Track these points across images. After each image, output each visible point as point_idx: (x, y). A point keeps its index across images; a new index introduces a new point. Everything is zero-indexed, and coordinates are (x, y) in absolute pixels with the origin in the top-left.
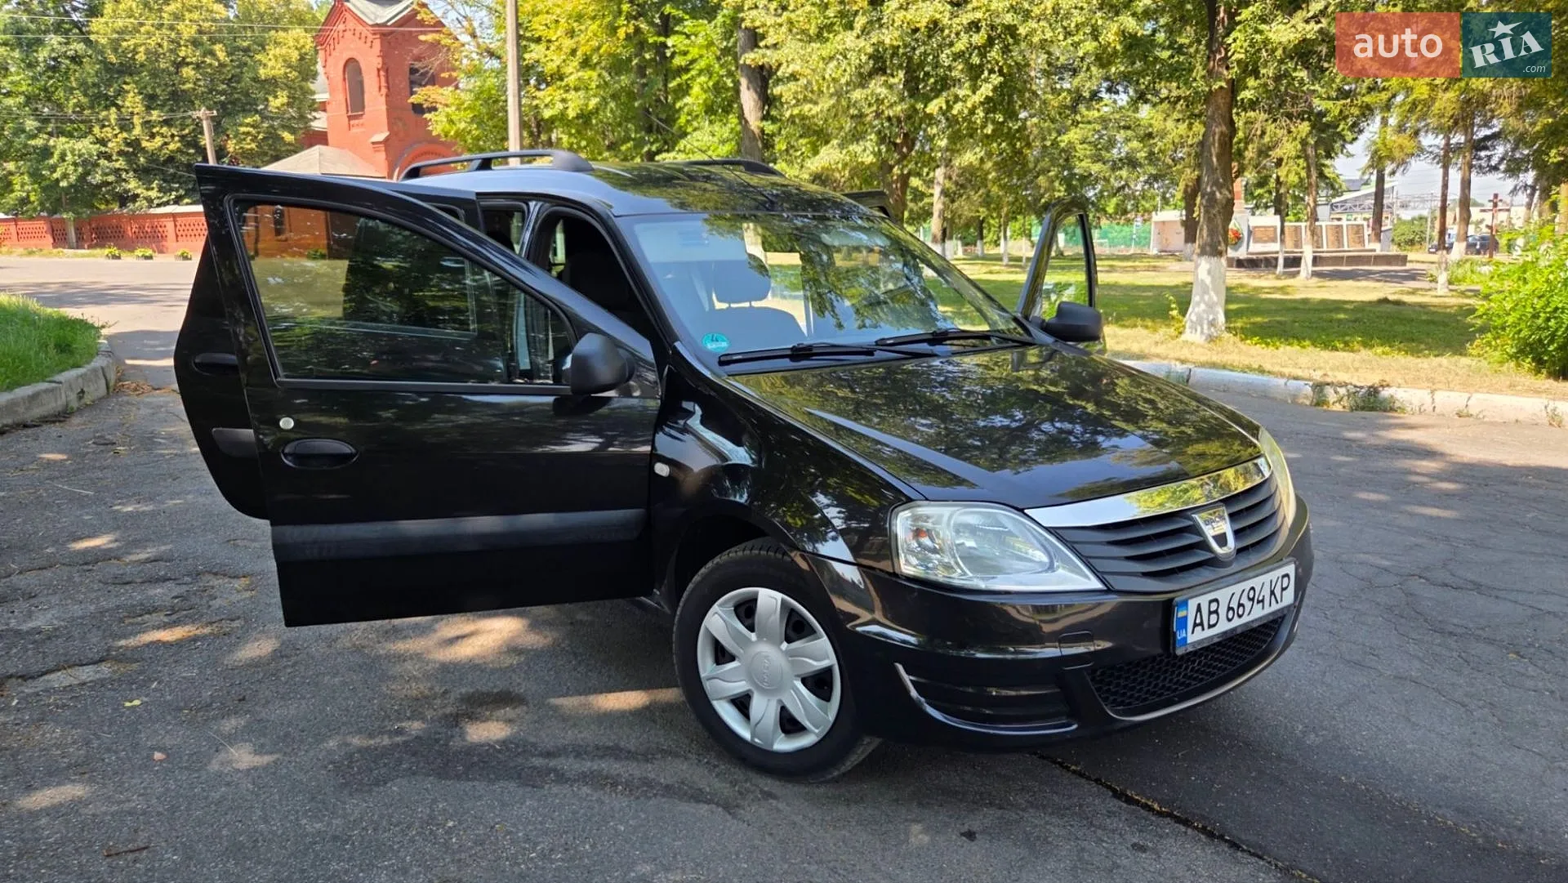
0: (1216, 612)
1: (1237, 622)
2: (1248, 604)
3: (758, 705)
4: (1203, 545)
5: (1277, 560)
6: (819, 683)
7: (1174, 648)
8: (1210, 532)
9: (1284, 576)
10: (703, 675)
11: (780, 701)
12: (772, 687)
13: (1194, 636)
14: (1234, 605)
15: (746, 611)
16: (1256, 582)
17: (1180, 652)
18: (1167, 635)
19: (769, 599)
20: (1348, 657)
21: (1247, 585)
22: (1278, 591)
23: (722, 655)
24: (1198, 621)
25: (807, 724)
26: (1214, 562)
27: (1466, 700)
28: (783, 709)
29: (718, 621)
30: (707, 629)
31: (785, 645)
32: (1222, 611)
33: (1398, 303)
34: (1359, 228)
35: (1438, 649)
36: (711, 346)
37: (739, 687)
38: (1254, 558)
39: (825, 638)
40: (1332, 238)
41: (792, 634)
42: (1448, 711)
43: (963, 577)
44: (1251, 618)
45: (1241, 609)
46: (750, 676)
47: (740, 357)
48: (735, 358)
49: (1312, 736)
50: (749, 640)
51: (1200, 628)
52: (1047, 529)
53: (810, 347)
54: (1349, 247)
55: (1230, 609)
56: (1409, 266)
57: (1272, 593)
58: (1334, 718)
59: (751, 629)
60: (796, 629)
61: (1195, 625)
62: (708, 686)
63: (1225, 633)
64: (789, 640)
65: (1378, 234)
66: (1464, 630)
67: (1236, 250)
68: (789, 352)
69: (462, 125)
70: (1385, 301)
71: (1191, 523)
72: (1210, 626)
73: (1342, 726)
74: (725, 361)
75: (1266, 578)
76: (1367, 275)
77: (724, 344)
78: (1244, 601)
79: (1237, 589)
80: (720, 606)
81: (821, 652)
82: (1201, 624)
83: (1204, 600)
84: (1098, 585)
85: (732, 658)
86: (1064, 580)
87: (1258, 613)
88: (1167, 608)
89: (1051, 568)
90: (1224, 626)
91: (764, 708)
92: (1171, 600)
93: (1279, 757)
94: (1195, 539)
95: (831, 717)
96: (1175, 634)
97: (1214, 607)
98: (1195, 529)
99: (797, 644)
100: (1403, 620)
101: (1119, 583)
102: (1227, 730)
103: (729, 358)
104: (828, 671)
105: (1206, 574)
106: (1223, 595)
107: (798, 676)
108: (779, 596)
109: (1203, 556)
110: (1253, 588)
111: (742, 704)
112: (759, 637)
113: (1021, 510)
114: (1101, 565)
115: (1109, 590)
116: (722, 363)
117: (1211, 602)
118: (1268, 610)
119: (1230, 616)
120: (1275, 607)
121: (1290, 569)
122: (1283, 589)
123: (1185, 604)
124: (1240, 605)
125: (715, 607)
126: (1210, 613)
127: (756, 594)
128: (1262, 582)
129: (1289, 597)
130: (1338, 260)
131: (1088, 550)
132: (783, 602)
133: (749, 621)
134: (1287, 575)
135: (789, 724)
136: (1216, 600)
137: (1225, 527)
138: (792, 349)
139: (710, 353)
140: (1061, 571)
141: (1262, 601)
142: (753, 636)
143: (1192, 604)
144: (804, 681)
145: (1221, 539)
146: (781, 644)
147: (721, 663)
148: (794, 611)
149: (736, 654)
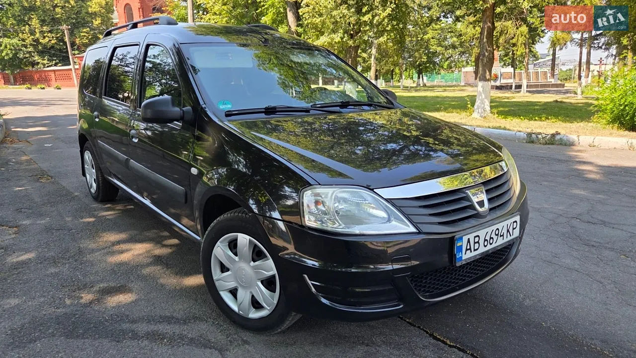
0: (478, 242)
1: (489, 247)
2: (495, 238)
3: (240, 293)
4: (472, 207)
5: (511, 214)
6: (269, 283)
7: (455, 262)
8: (475, 200)
9: (514, 222)
10: (215, 278)
11: (251, 292)
12: (247, 286)
13: (466, 256)
14: (488, 238)
15: (233, 245)
16: (500, 226)
17: (458, 264)
18: (452, 256)
19: (243, 239)
20: (544, 259)
21: (494, 228)
22: (511, 230)
23: (224, 269)
24: (468, 248)
25: (264, 305)
26: (477, 216)
27: (602, 280)
28: (253, 296)
29: (220, 250)
30: (215, 256)
31: (252, 263)
32: (482, 242)
33: (561, 102)
34: (545, 73)
35: (587, 254)
36: (222, 107)
37: (232, 285)
38: (499, 213)
39: (271, 260)
40: (534, 77)
41: (255, 257)
42: (594, 286)
43: (338, 227)
44: (498, 244)
45: (492, 240)
46: (236, 278)
47: (237, 112)
48: (234, 113)
49: (528, 300)
50: (235, 260)
51: (469, 251)
52: (386, 200)
53: (274, 108)
54: (541, 81)
55: (485, 240)
56: (565, 88)
57: (508, 231)
58: (538, 291)
59: (236, 254)
60: (257, 255)
61: (467, 250)
62: (217, 283)
63: (483, 253)
64: (255, 261)
65: (553, 75)
66: (598, 244)
67: (496, 82)
68: (264, 110)
71: (465, 195)
72: (475, 250)
73: (542, 295)
74: (229, 114)
75: (505, 224)
76: (548, 92)
77: (230, 105)
78: (493, 236)
79: (489, 230)
80: (221, 242)
81: (269, 267)
82: (470, 249)
83: (471, 237)
84: (412, 229)
85: (228, 270)
86: (395, 227)
87: (500, 242)
88: (452, 241)
89: (389, 220)
90: (482, 250)
91: (244, 296)
92: (454, 237)
93: (511, 313)
94: (467, 204)
95: (275, 302)
96: (455, 255)
97: (477, 240)
98: (467, 198)
99: (257, 263)
100: (570, 240)
101: (425, 228)
102: (486, 298)
103: (230, 113)
104: (274, 276)
105: (473, 222)
106: (482, 233)
107: (258, 279)
108: (248, 237)
109: (471, 213)
110: (498, 229)
111: (234, 292)
112: (240, 258)
113: (372, 190)
114: (416, 219)
115: (420, 233)
116: (227, 115)
117: (475, 237)
118: (506, 240)
119: (486, 244)
120: (509, 238)
121: (518, 218)
122: (514, 229)
123: (461, 239)
124: (491, 238)
125: (218, 243)
126: (475, 243)
127: (237, 236)
128: (502, 226)
129: (517, 233)
130: (537, 86)
131: (409, 211)
132: (250, 241)
133: (234, 251)
134: (516, 222)
135: (256, 305)
136: (478, 236)
137: (484, 197)
138: (265, 108)
139: (222, 110)
140: (394, 223)
141: (503, 235)
142: (237, 258)
143: (465, 239)
144: (262, 282)
145: (481, 204)
146: (250, 262)
147: (223, 272)
148: (256, 246)
149: (229, 268)
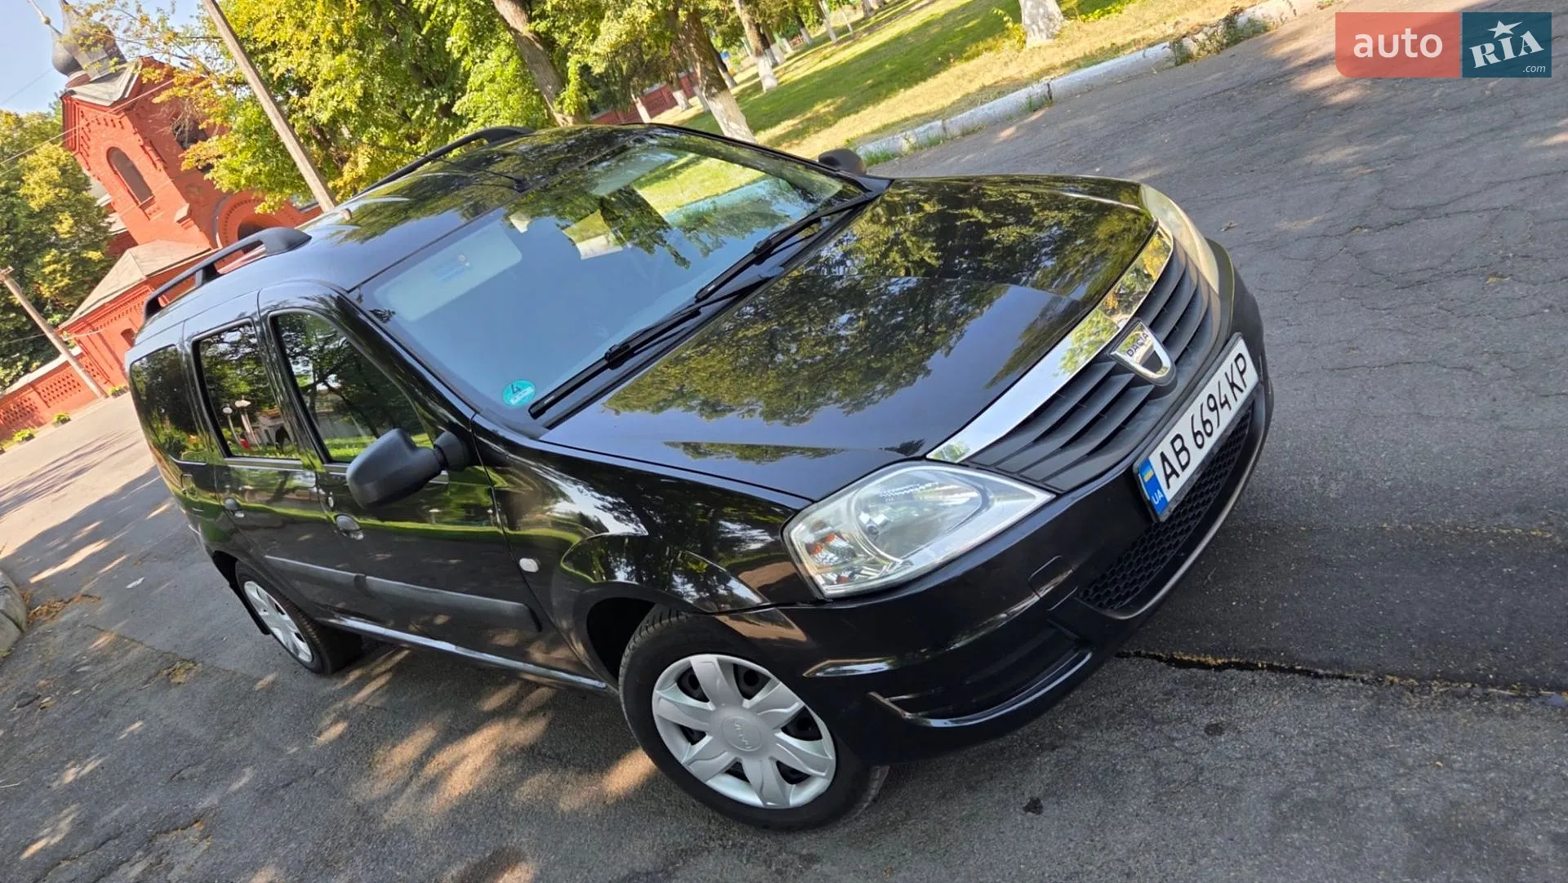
0: (1184, 448)
1: (1210, 443)
2: (1212, 416)
3: (749, 767)
4: (1139, 380)
5: (1225, 344)
6: (801, 727)
7: (1157, 516)
8: (1135, 361)
9: (1236, 360)
10: (683, 760)
11: (772, 758)
12: (757, 747)
13: (1171, 491)
14: (1198, 427)
15: (689, 683)
16: (1211, 388)
17: (1163, 518)
18: (1144, 508)
19: (704, 664)
20: (1330, 366)
21: (1202, 398)
22: (1238, 381)
23: (692, 736)
24: (1169, 471)
25: (811, 771)
26: (1158, 392)
27: (1469, 361)
28: (779, 764)
29: (667, 703)
30: (660, 717)
31: (747, 703)
32: (1189, 443)
35: (1414, 310)
36: (515, 401)
37: (726, 758)
38: (1197, 358)
41: (746, 688)
42: (1457, 384)
43: (894, 569)
44: (1223, 426)
45: (1208, 426)
46: (725, 740)
47: (552, 398)
48: (547, 402)
49: (1333, 486)
50: (707, 712)
51: (1174, 476)
52: (961, 464)
53: (625, 345)
55: (1195, 435)
57: (1233, 385)
58: (1345, 451)
59: (705, 699)
60: (749, 684)
61: (1168, 477)
62: (692, 769)
63: (1203, 463)
64: (749, 697)
66: (1430, 273)
68: (605, 363)
69: (248, 170)
71: (1113, 363)
72: (1183, 468)
73: (1357, 458)
74: (537, 410)
75: (1219, 376)
77: (529, 390)
78: (1208, 415)
79: (1194, 409)
80: (660, 689)
81: (783, 698)
82: (1174, 472)
83: (1165, 447)
84: (1042, 497)
85: (702, 735)
86: (1003, 513)
87: (1227, 416)
88: (1130, 478)
89: (986, 503)
90: (1198, 457)
91: (760, 770)
92: (1130, 468)
93: (1310, 530)
94: (1124, 380)
95: (831, 757)
96: (1150, 502)
97: (1178, 445)
98: (1121, 368)
99: (758, 698)
101: (1066, 481)
103: (540, 406)
104: (803, 713)
105: (1156, 411)
106: (1183, 426)
107: (775, 728)
108: (712, 657)
109: (1144, 391)
110: (1211, 396)
111: (736, 771)
112: (716, 704)
113: (923, 458)
114: (1037, 473)
115: (1059, 496)
116: (535, 415)
117: (1172, 442)
118: (1236, 406)
119: (1200, 442)
120: (1242, 397)
121: (1241, 347)
122: (1242, 373)
123: (1147, 463)
124: (1205, 423)
125: (657, 692)
126: (1177, 454)
127: (689, 663)
128: (1216, 384)
129: (1251, 377)
131: (1014, 464)
132: (720, 662)
133: (697, 694)
134: (1240, 356)
136: (1178, 436)
137: (1150, 342)
138: (605, 358)
139: (518, 410)
140: (998, 504)
141: (1226, 402)
142: (709, 706)
143: (1155, 459)
144: (785, 730)
145: (1152, 361)
146: (742, 702)
147: (693, 742)
148: (736, 667)
149: (702, 729)
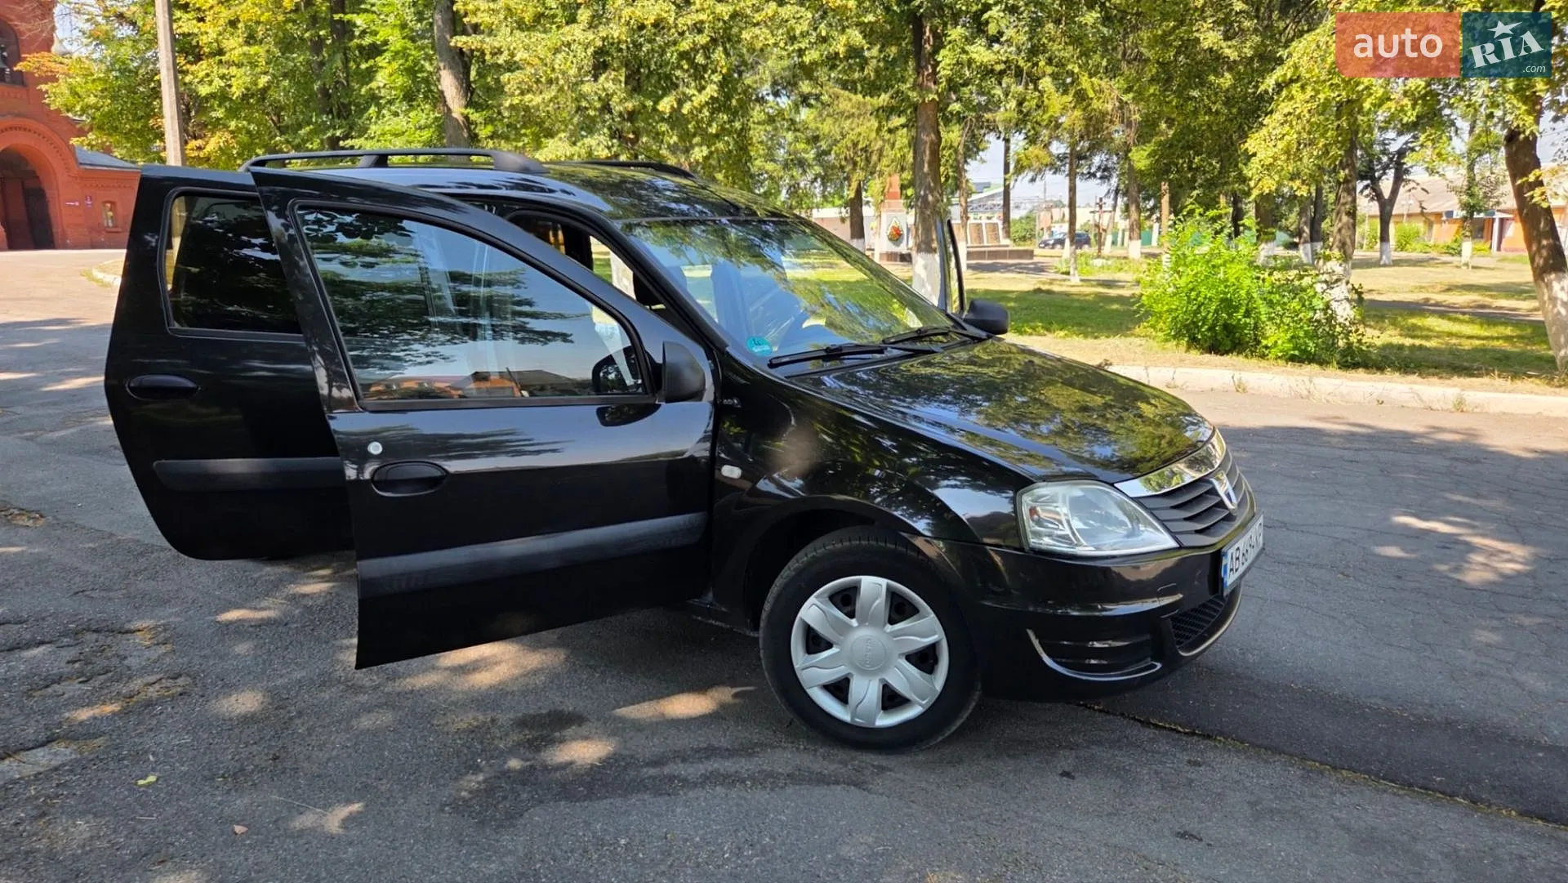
0: (1238, 559)
1: (1245, 566)
2: (1249, 550)
3: (856, 684)
6: (924, 659)
7: (1223, 589)
8: (1222, 492)
10: (796, 667)
11: (882, 680)
12: (873, 667)
13: (1230, 580)
14: (1244, 551)
15: (846, 600)
16: (1252, 531)
17: (1225, 592)
18: (1220, 581)
19: (873, 587)
21: (1249, 534)
23: (813, 646)
24: (1231, 567)
25: (913, 698)
26: (1231, 517)
28: (887, 687)
29: (814, 611)
30: (802, 621)
31: (889, 628)
32: (1240, 557)
33: (1049, 292)
34: (995, 226)
36: (756, 350)
37: (837, 673)
38: (1243, 511)
39: (933, 615)
40: (975, 235)
41: (895, 616)
42: (1328, 624)
44: (1249, 561)
45: (1246, 554)
46: (850, 658)
47: (787, 361)
48: (784, 360)
50: (850, 627)
51: (1232, 572)
52: (1133, 499)
53: (840, 349)
54: (988, 243)
55: (1243, 555)
56: (1036, 260)
57: (1257, 539)
59: (852, 614)
60: (900, 611)
61: (1230, 570)
62: (802, 675)
63: (1240, 575)
64: (893, 623)
65: (1008, 234)
67: (898, 245)
68: (823, 354)
70: (1039, 291)
71: (1212, 486)
72: (1236, 571)
74: (775, 364)
76: (1007, 268)
78: (1248, 547)
79: (1246, 538)
80: (817, 597)
81: (926, 629)
82: (1233, 569)
83: (1234, 550)
84: (1172, 543)
85: (829, 646)
86: (1149, 542)
87: (1251, 557)
88: (1219, 558)
90: (1240, 570)
91: (866, 691)
92: (1220, 550)
94: (1213, 501)
95: (938, 688)
96: (1222, 579)
97: (1238, 553)
98: (1213, 492)
99: (901, 625)
101: (1189, 540)
103: (776, 361)
104: (935, 645)
105: (1230, 527)
106: (1241, 543)
107: (903, 655)
108: (883, 582)
109: (1224, 512)
110: (1251, 537)
111: (839, 689)
112: (861, 622)
113: (1112, 485)
114: (1173, 526)
115: (1181, 547)
116: (773, 365)
117: (1237, 550)
118: (1254, 554)
119: (1243, 562)
120: (1256, 551)
123: (1226, 552)
124: (1247, 551)
125: (812, 599)
126: (1236, 559)
127: (859, 582)
128: (1254, 531)
130: (994, 254)
131: (1164, 515)
133: (849, 608)
135: (891, 699)
136: (1239, 548)
137: (1228, 487)
138: (825, 350)
139: (761, 358)
140: (1145, 535)
141: (1252, 547)
142: (854, 622)
143: (1229, 554)
144: (909, 659)
145: (1229, 497)
146: (885, 626)
147: (810, 652)
148: (900, 595)
149: (835, 642)
